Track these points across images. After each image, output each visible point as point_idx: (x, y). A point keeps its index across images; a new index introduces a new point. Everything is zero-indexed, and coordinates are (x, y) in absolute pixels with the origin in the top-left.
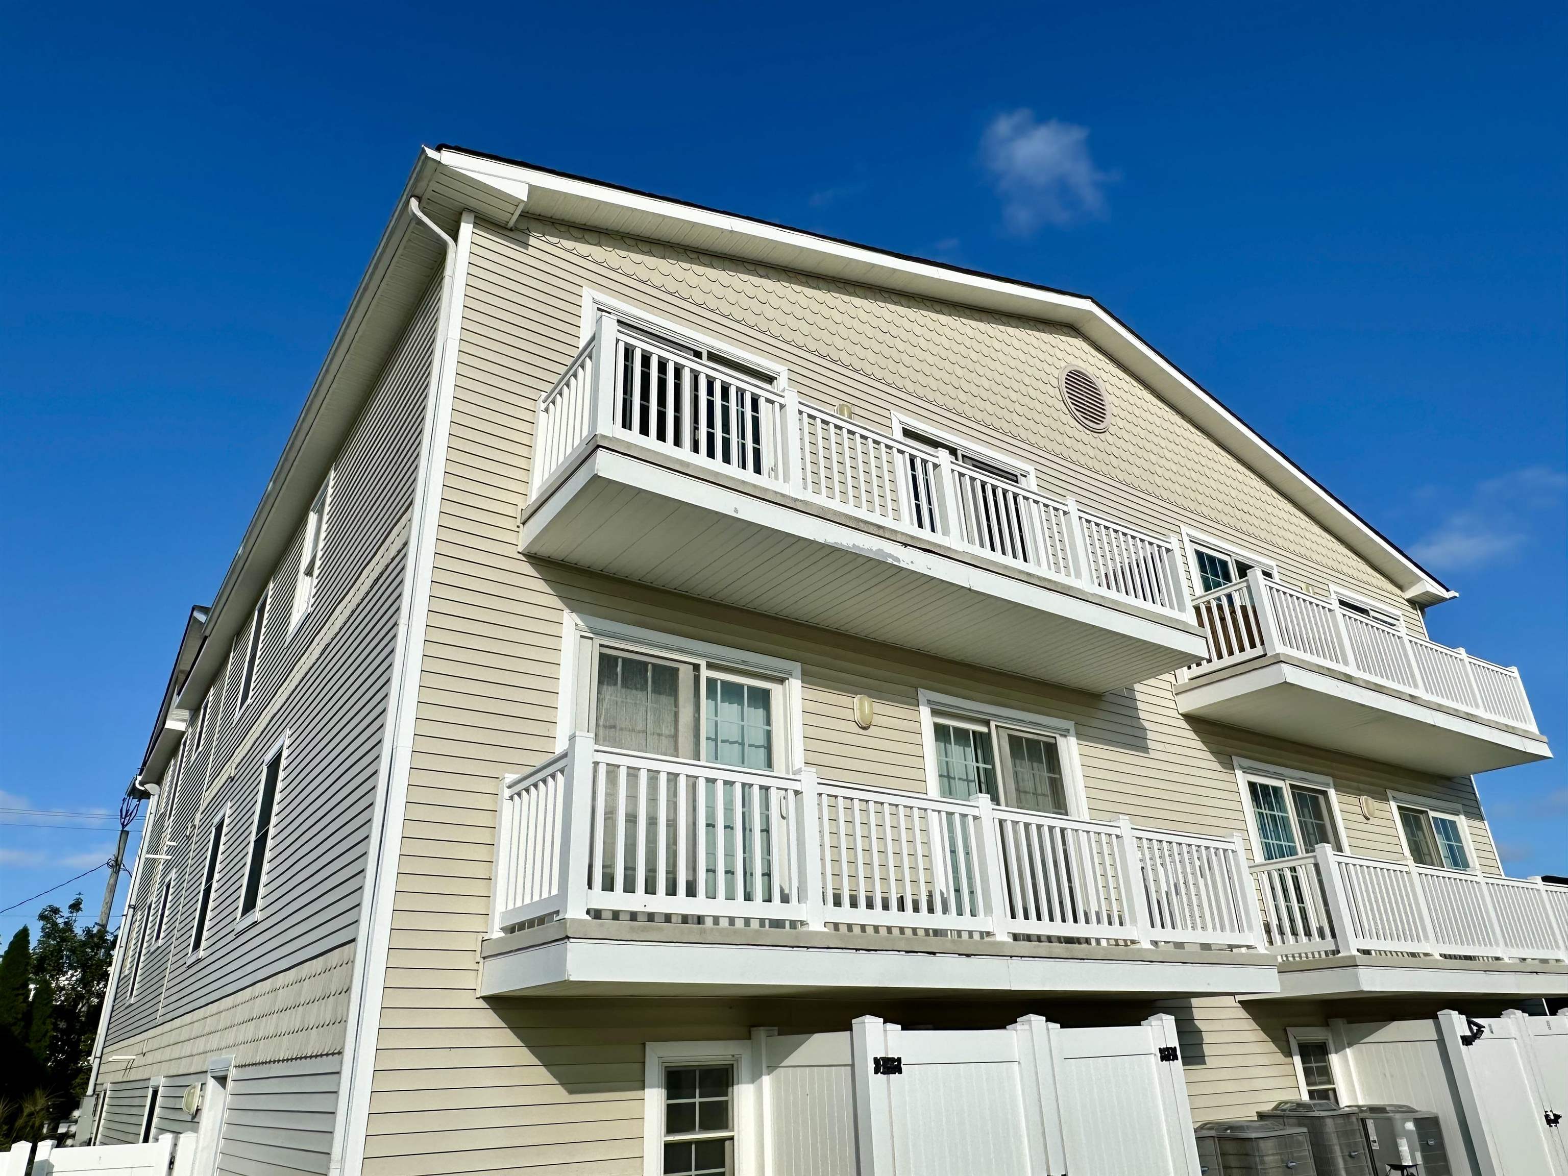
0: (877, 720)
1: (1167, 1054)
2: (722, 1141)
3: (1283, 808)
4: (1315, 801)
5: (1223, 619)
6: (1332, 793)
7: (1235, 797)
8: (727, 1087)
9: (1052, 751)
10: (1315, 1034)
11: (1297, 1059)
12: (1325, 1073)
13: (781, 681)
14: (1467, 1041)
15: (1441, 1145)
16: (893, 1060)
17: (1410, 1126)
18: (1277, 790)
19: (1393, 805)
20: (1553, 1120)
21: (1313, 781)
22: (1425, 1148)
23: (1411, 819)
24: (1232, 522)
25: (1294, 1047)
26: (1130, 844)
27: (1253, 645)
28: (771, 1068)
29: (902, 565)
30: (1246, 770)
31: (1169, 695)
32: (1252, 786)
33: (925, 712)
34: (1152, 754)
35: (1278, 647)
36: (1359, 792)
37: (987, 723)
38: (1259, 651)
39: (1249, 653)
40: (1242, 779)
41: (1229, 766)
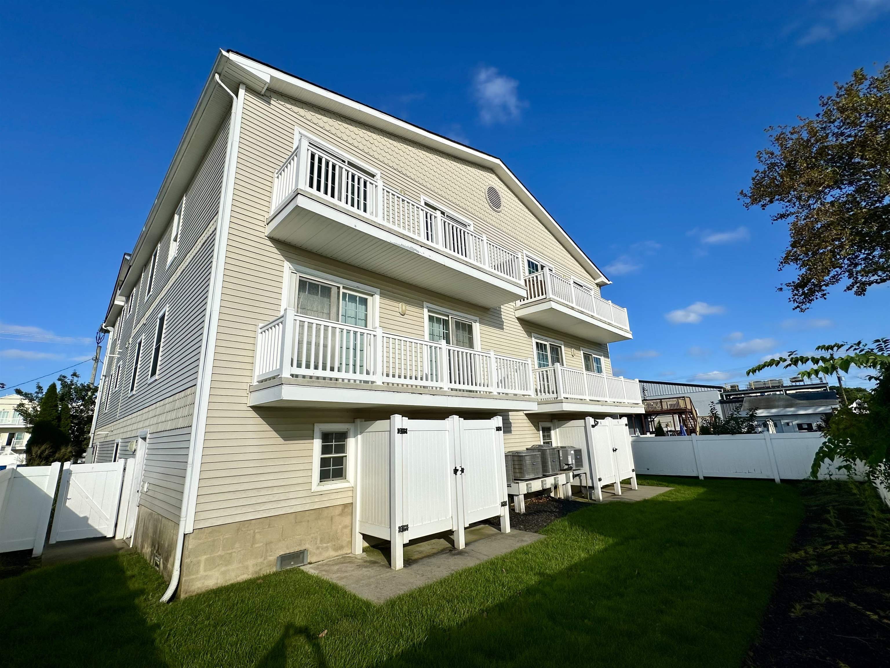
0: (407, 312)
1: (498, 429)
2: (343, 457)
3: (546, 352)
4: (557, 349)
5: (533, 285)
6: (563, 347)
7: (531, 347)
8: (345, 439)
9: (470, 327)
10: (547, 425)
11: (541, 432)
12: (549, 437)
13: (372, 295)
14: (593, 426)
15: (581, 458)
16: (404, 429)
17: (572, 452)
18: (545, 345)
19: (582, 352)
20: (615, 450)
21: (557, 343)
22: (576, 459)
23: (587, 357)
24: (541, 250)
25: (541, 428)
26: (493, 360)
27: (542, 295)
28: (361, 433)
29: (419, 254)
30: (536, 338)
31: (513, 310)
32: (537, 343)
33: (426, 310)
34: (505, 331)
35: (550, 295)
36: (572, 347)
37: (448, 316)
38: (544, 296)
39: (541, 297)
40: (534, 341)
41: (530, 336)
